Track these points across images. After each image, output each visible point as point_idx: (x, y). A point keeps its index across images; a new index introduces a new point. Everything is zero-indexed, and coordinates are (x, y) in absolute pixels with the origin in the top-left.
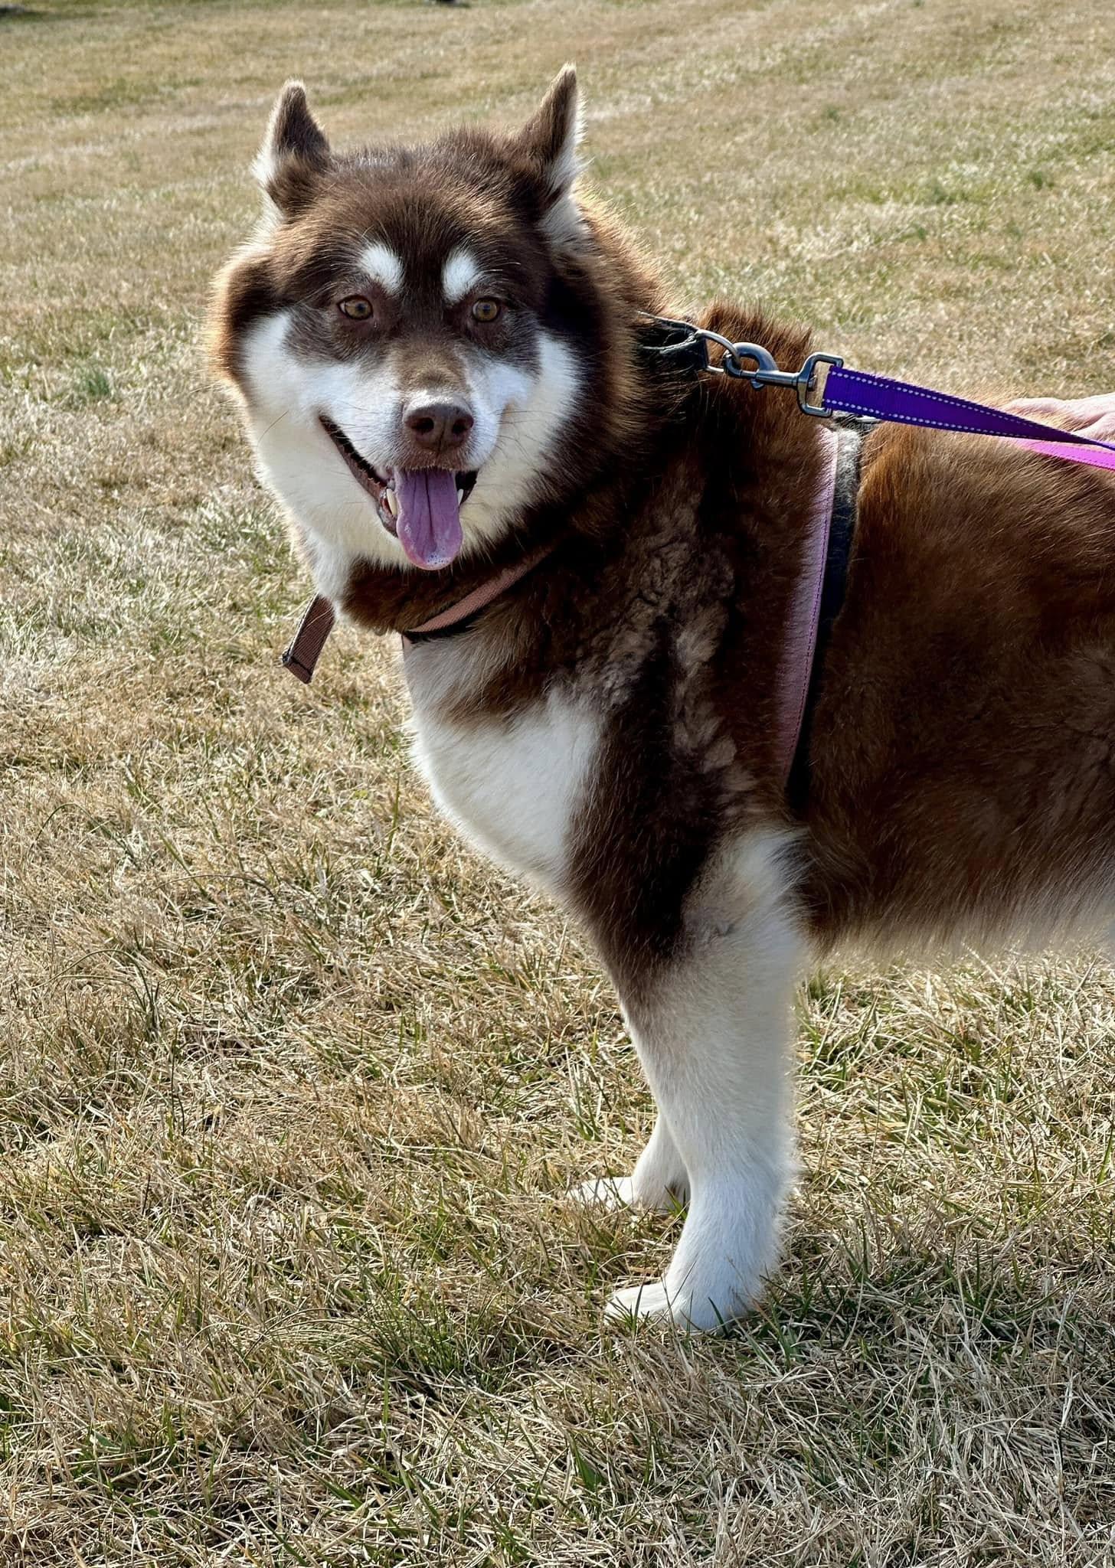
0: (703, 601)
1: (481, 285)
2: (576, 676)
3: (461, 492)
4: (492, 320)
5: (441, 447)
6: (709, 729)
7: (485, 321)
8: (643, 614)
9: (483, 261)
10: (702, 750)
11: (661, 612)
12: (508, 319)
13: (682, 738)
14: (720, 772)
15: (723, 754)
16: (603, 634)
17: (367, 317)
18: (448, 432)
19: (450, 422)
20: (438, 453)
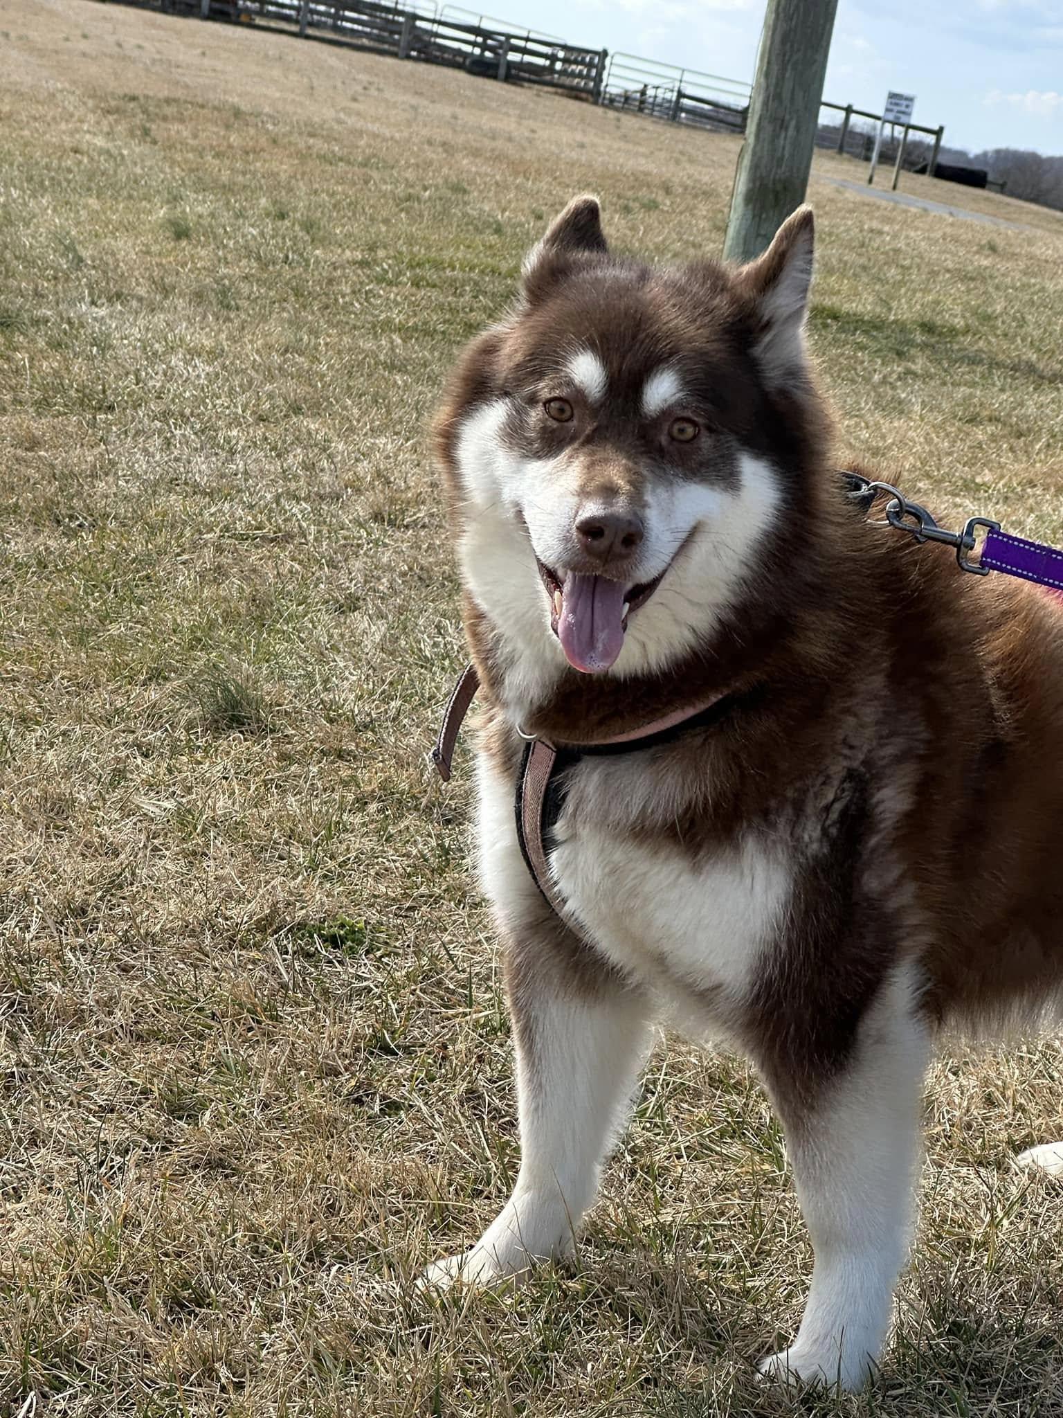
0: (899, 759)
1: (679, 404)
2: (773, 826)
3: (627, 605)
4: (688, 442)
5: (607, 556)
6: (895, 873)
7: (681, 442)
8: (838, 769)
9: (687, 382)
10: (886, 894)
11: (856, 764)
12: (706, 442)
13: (872, 883)
14: (900, 911)
15: (906, 895)
16: (798, 784)
17: (567, 421)
18: (618, 541)
19: (621, 536)
20: (606, 562)
